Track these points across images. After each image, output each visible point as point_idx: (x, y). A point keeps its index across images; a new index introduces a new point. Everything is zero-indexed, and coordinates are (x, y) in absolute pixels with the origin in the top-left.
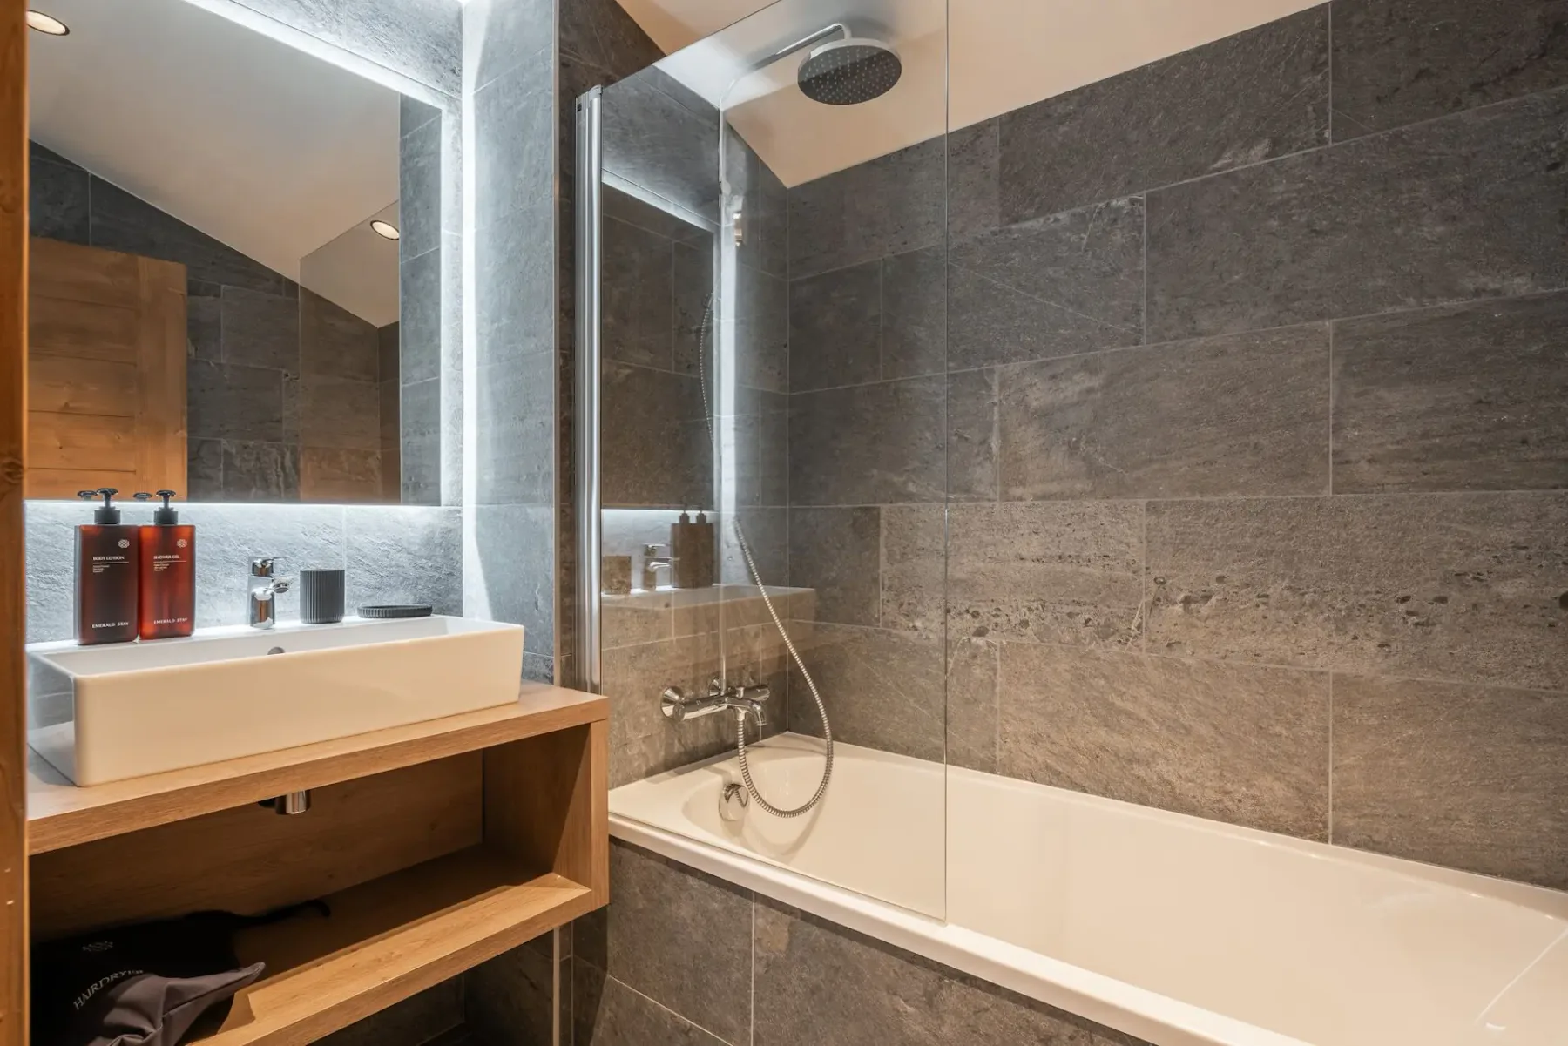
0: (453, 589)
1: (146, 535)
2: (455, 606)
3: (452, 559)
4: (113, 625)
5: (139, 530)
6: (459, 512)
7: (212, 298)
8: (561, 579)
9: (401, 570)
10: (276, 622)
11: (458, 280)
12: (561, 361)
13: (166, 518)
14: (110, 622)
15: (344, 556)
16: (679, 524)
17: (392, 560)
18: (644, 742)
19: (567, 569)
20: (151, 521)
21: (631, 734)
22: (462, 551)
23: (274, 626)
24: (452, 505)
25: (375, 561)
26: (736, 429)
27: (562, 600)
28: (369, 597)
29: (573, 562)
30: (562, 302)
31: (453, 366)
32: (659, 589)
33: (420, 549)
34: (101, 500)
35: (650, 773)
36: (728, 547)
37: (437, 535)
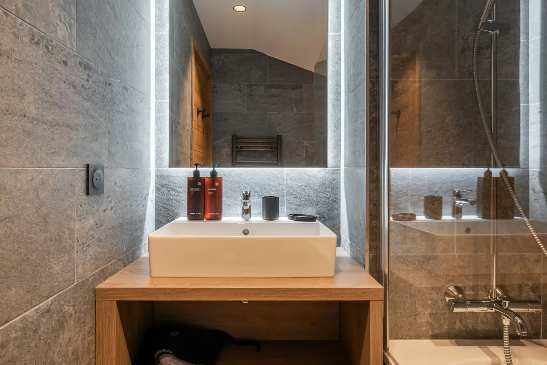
0: (336, 208)
1: (206, 180)
2: (336, 217)
3: (335, 194)
4: (196, 214)
5: (204, 179)
6: (339, 170)
7: (301, 89)
8: (370, 210)
9: (310, 198)
10: (251, 217)
11: (339, 56)
12: (371, 85)
13: (214, 174)
14: (196, 213)
15: (285, 191)
16: (484, 178)
17: (306, 193)
18: (430, 316)
19: (374, 205)
20: (209, 175)
21: (420, 309)
22: (340, 190)
23: (250, 219)
24: (335, 167)
25: (298, 193)
26: (541, 112)
27: (370, 222)
28: (296, 209)
29: (377, 201)
30: (371, 52)
31: (336, 99)
32: (465, 217)
33: (319, 188)
34: (195, 167)
35: (435, 337)
36: (535, 192)
37: (327, 182)
